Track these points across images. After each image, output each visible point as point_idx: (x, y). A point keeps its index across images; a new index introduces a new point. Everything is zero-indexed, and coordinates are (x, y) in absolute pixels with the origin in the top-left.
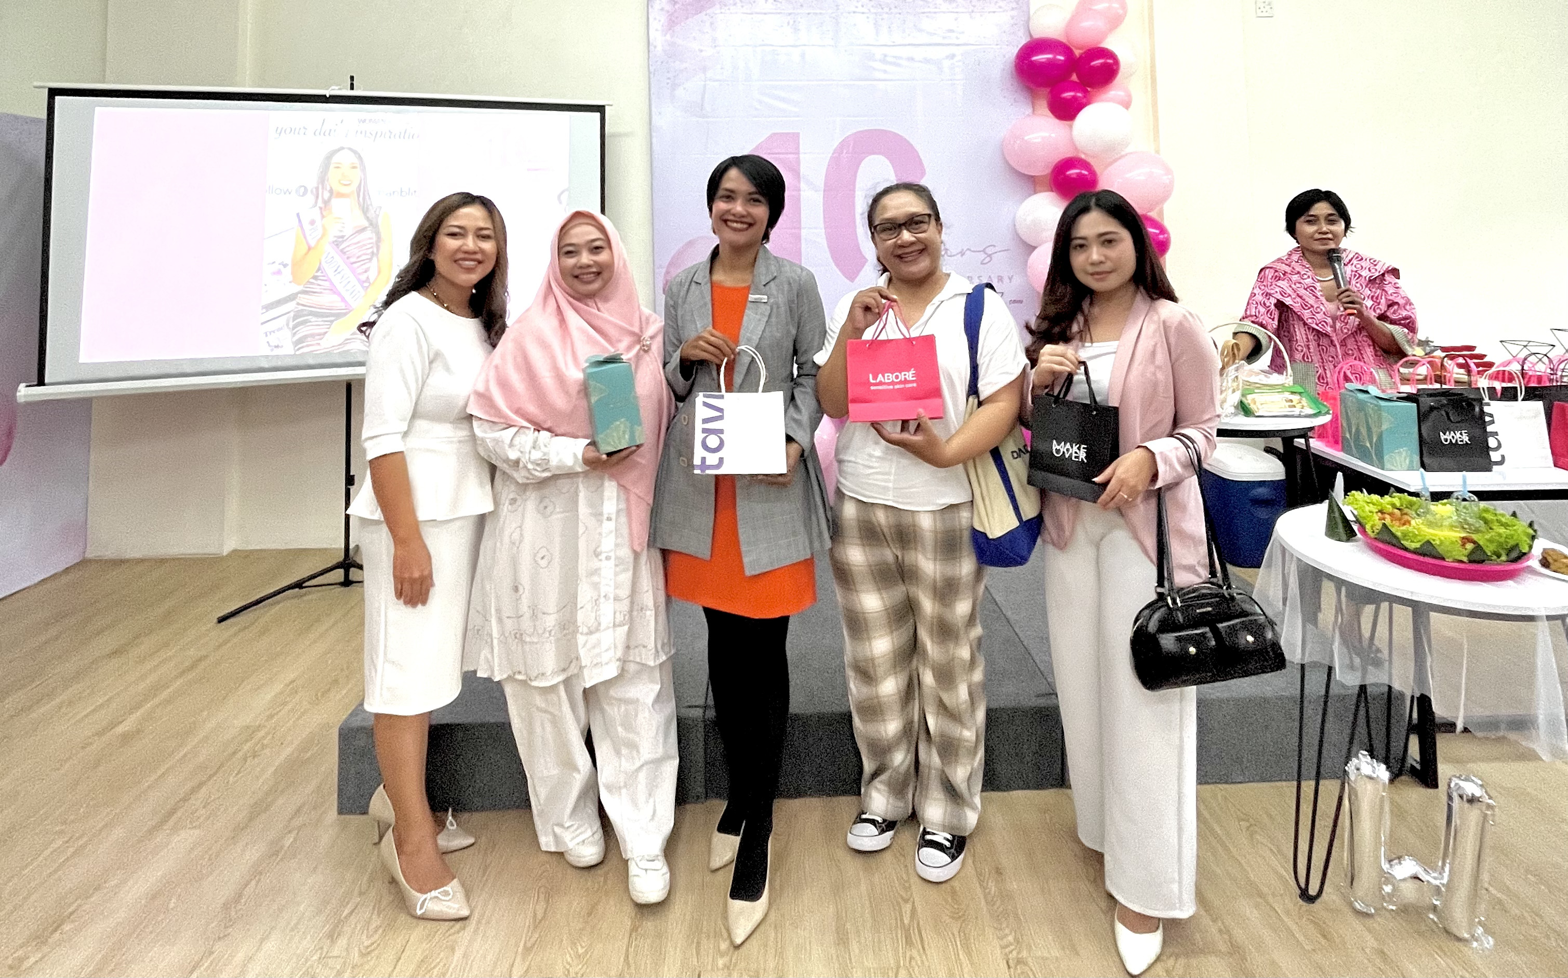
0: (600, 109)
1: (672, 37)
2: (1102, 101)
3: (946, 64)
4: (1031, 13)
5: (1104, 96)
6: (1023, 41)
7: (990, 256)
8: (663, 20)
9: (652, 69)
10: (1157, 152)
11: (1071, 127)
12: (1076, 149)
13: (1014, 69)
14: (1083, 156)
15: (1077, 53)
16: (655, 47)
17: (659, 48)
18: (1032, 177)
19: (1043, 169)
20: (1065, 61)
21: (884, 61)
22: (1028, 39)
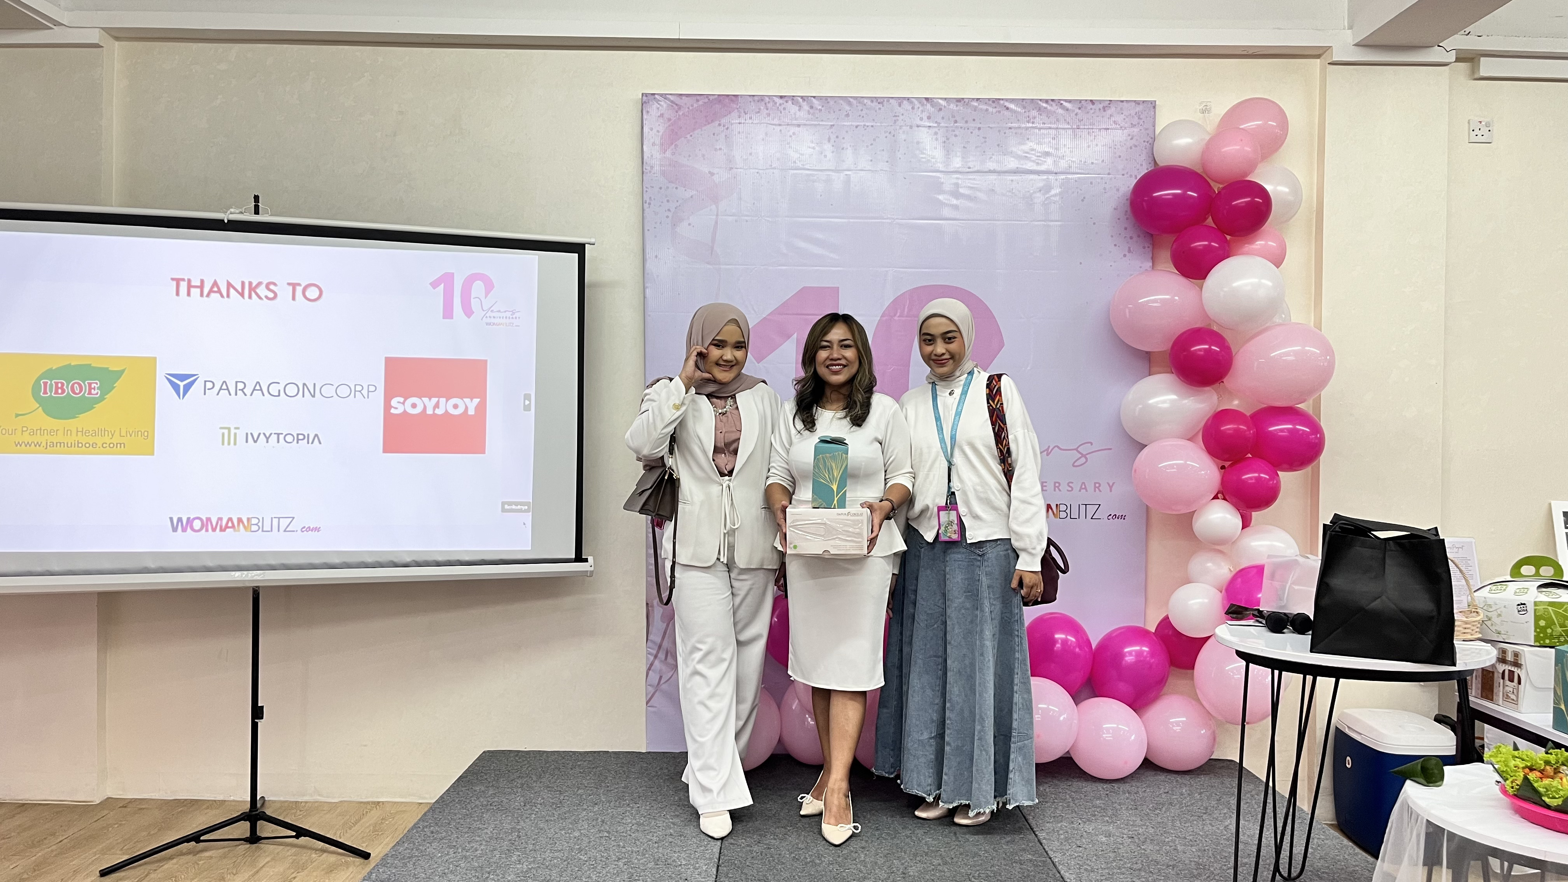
0: (578, 249)
1: (673, 154)
2: (1247, 254)
3: (1039, 198)
4: (1157, 132)
5: (1248, 247)
6: (1143, 169)
7: (1083, 456)
8: (662, 131)
9: (646, 197)
10: (1318, 325)
11: (1201, 288)
12: (1208, 316)
13: (1129, 209)
14: (1215, 328)
15: (1216, 187)
16: (652, 167)
17: (657, 168)
18: (1147, 353)
19: (1160, 345)
20: (1197, 197)
21: (956, 194)
22: (1151, 168)
